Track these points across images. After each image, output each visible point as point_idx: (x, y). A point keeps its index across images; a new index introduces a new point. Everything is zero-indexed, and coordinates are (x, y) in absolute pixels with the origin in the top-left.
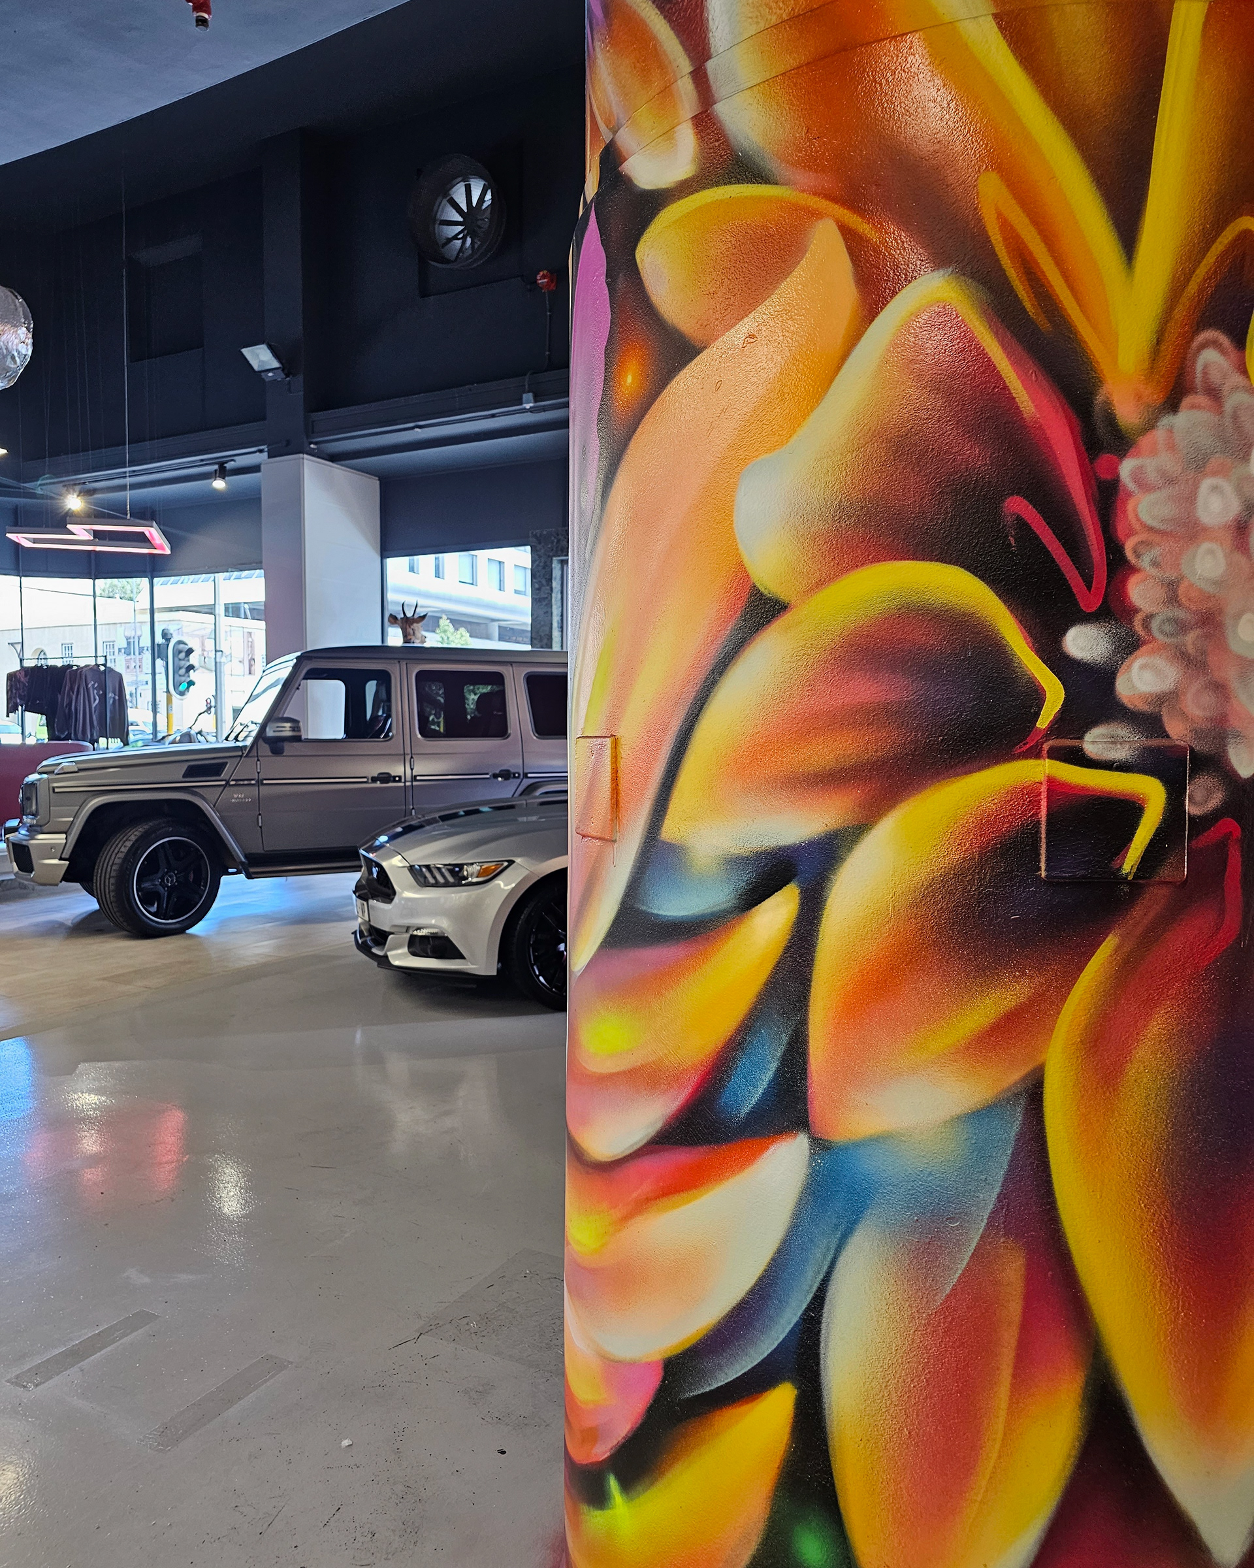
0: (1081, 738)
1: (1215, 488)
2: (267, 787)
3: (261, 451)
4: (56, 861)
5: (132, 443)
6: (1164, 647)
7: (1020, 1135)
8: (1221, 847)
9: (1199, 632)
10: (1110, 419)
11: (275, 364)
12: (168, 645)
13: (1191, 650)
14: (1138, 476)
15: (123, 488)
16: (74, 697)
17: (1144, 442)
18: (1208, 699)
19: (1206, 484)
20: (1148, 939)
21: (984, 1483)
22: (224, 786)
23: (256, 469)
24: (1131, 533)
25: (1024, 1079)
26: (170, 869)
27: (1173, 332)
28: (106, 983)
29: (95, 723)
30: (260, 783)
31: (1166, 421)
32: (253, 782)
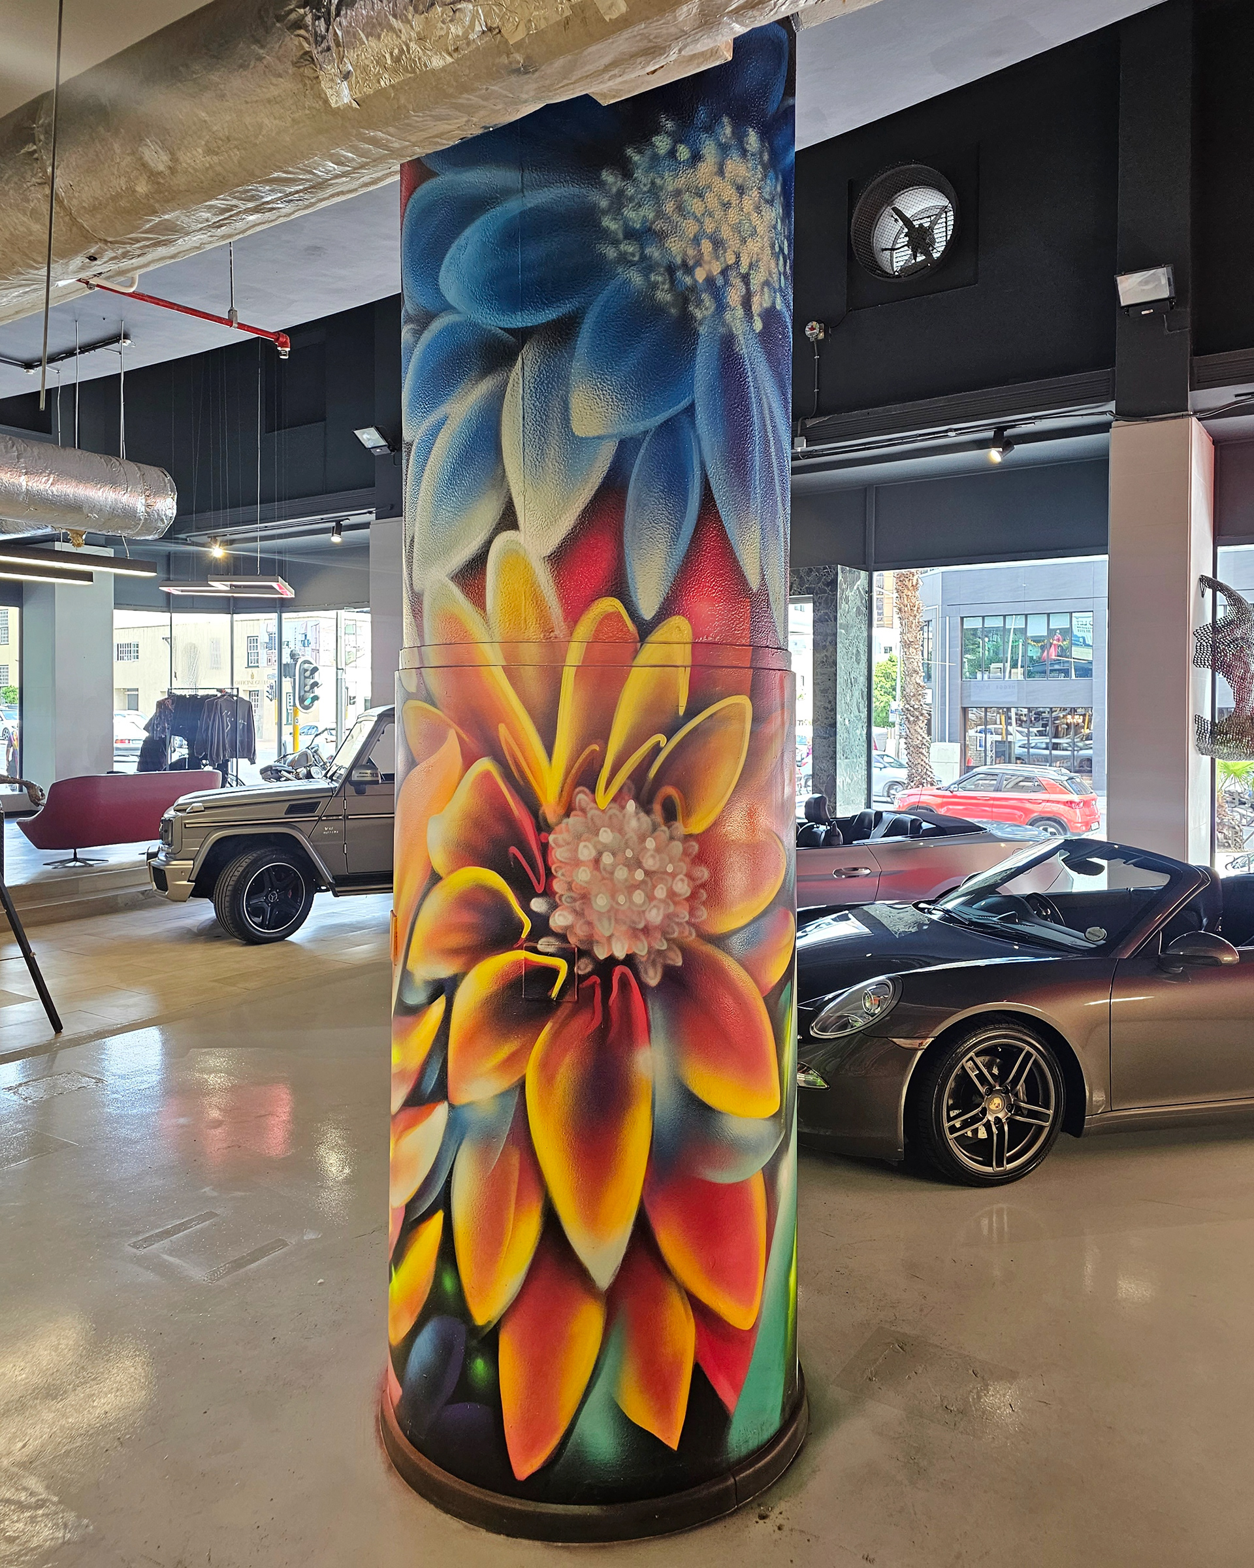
0: (537, 942)
1: (585, 846)
2: (351, 821)
3: (370, 513)
4: (185, 883)
5: (263, 503)
6: (567, 907)
7: (518, 1103)
8: (593, 986)
9: (581, 901)
10: (545, 820)
11: (383, 443)
12: (296, 664)
13: (578, 909)
14: (555, 841)
15: (254, 539)
16: (211, 723)
17: (557, 828)
18: (585, 928)
19: (582, 844)
20: (563, 1025)
21: (505, 1249)
22: (317, 821)
23: (366, 525)
24: (554, 863)
25: (518, 1080)
26: (273, 888)
27: (566, 788)
28: (216, 984)
29: (227, 746)
30: (346, 818)
31: (566, 820)
32: (340, 817)
